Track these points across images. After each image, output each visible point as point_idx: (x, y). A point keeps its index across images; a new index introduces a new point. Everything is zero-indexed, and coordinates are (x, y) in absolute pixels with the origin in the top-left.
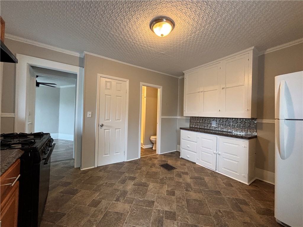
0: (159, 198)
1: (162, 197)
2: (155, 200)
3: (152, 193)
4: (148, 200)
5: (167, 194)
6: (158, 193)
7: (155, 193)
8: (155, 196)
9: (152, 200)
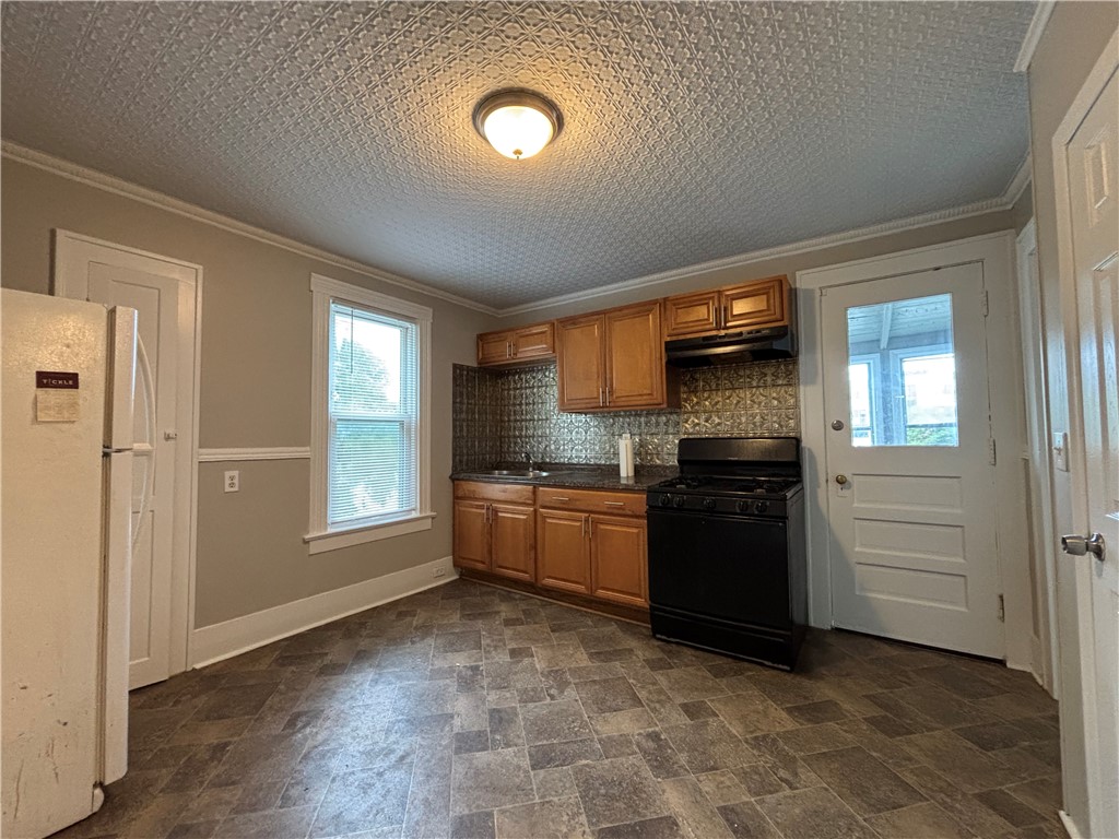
0: (518, 788)
1: (510, 797)
2: (532, 773)
3: (556, 799)
4: (557, 766)
5: (490, 815)
6: (530, 810)
7: (543, 804)
8: (538, 789)
9: (542, 773)
